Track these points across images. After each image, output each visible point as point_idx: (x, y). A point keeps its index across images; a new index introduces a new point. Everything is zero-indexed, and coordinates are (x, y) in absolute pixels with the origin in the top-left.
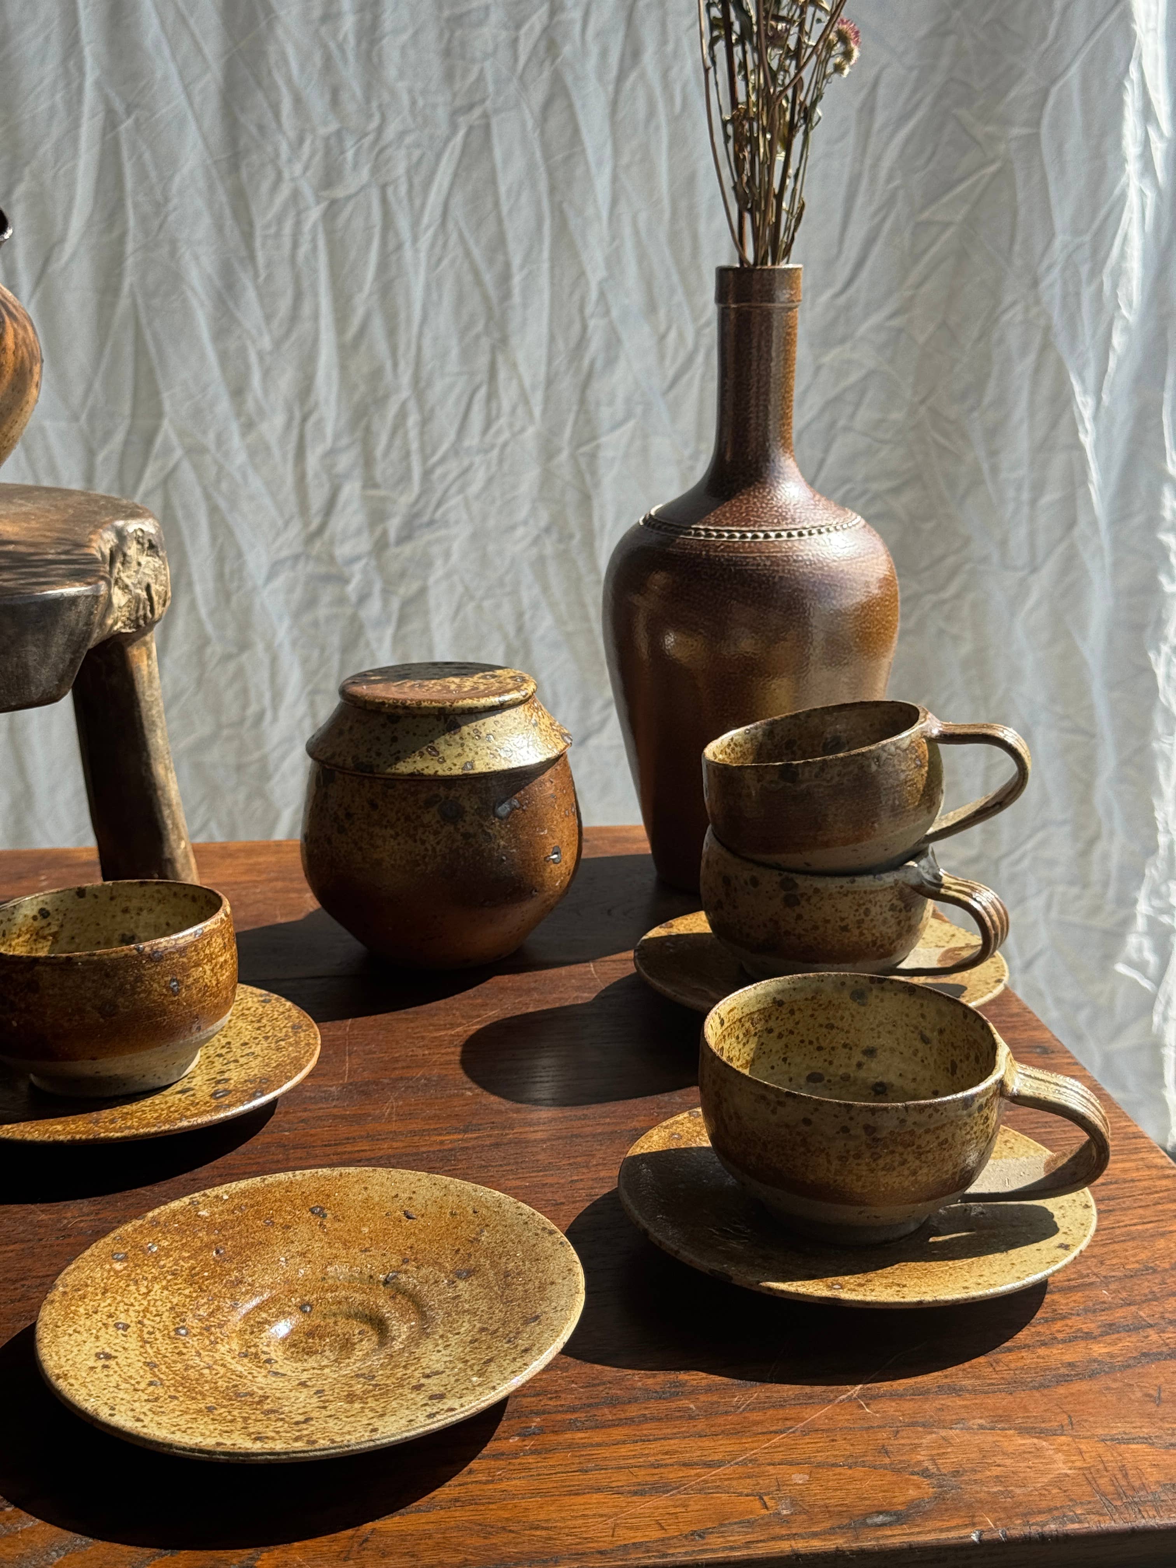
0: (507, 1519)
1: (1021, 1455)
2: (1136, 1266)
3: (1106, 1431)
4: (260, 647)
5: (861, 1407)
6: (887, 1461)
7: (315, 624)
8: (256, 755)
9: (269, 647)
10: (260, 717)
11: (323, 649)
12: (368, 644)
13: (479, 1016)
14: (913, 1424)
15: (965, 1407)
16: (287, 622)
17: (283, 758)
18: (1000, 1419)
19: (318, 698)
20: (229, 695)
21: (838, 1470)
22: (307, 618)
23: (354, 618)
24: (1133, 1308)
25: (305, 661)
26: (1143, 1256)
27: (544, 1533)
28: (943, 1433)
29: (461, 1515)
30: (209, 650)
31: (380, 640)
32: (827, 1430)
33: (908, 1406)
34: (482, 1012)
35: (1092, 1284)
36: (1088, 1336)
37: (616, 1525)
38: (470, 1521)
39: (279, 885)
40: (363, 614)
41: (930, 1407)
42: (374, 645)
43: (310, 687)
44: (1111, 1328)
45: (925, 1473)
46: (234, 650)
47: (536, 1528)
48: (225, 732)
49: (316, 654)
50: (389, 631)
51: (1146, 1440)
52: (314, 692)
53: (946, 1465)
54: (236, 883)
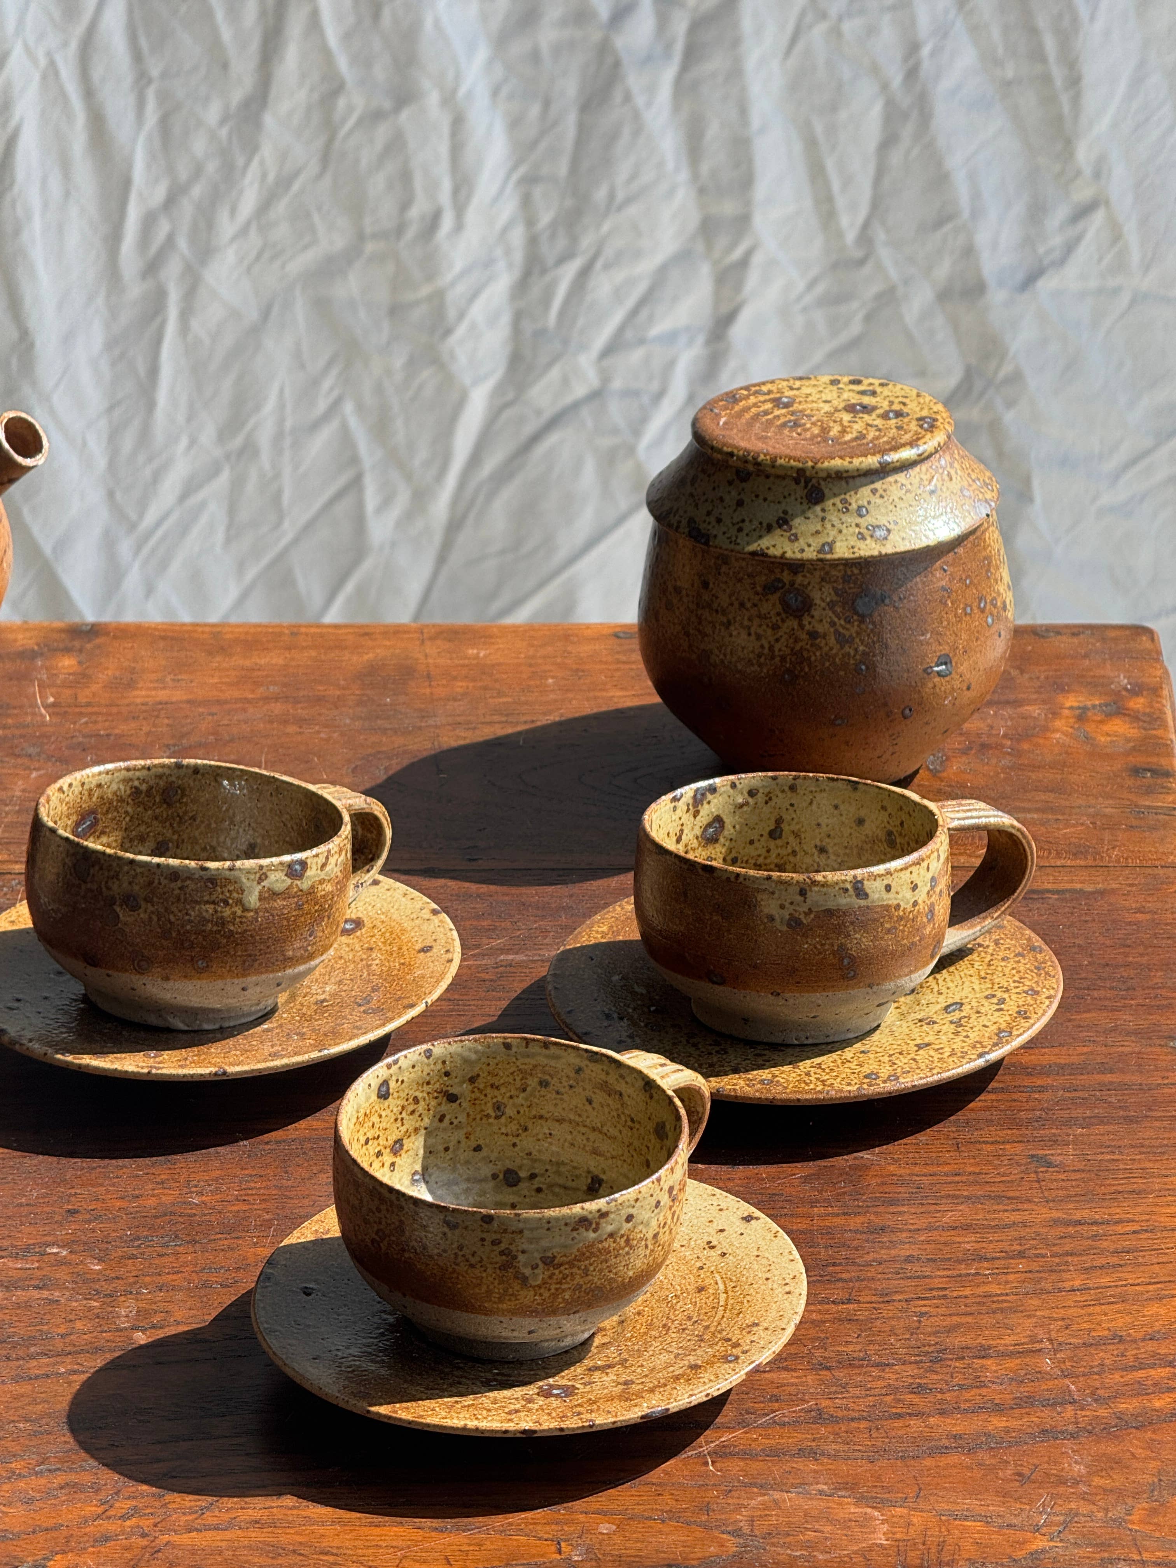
0: (301, 1543)
1: (845, 1524)
2: (1106, 1333)
3: (951, 1507)
4: (433, 99)
5: (706, 1464)
6: (704, 1518)
7: (535, 56)
8: (425, 290)
9: (448, 99)
10: (433, 221)
11: (547, 104)
12: (628, 98)
13: (478, 946)
14: (751, 1485)
15: (816, 1471)
16: (482, 54)
17: (474, 295)
18: (845, 1486)
19: (538, 192)
20: (377, 184)
21: (651, 1523)
22: (519, 47)
23: (604, 49)
24: (1067, 1381)
25: (515, 123)
26: (1120, 1323)
27: (331, 1559)
28: (777, 1495)
29: (256, 1536)
30: (342, 103)
31: (651, 90)
32: (659, 1485)
33: (756, 1466)
34: (485, 940)
35: (1040, 1350)
36: (998, 1409)
37: (405, 1557)
38: (264, 1542)
39: (277, 708)
40: (620, 42)
41: (777, 1471)
42: (640, 100)
43: (522, 170)
44: (1027, 1402)
45: (737, 1533)
46: (387, 105)
47: (326, 1554)
48: (370, 247)
49: (535, 110)
50: (668, 74)
51: (986, 1519)
52: (530, 181)
53: (762, 1527)
54: (219, 702)
